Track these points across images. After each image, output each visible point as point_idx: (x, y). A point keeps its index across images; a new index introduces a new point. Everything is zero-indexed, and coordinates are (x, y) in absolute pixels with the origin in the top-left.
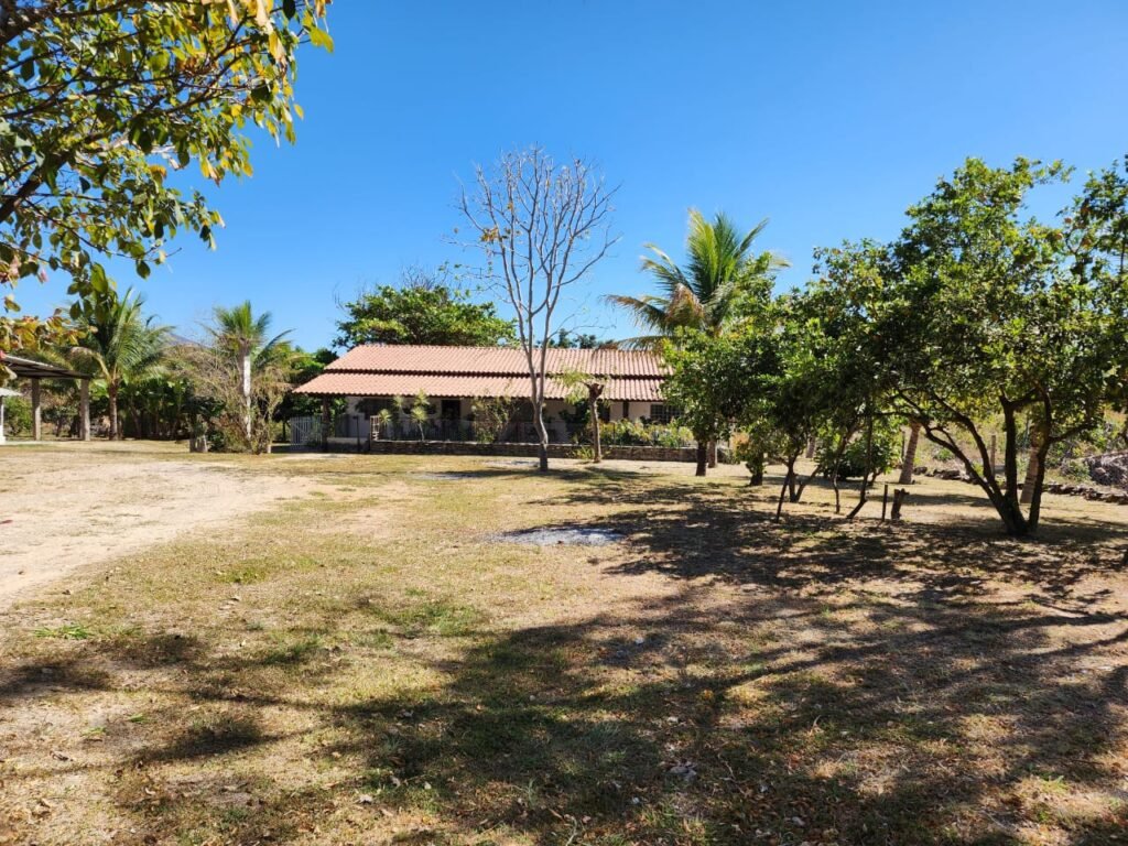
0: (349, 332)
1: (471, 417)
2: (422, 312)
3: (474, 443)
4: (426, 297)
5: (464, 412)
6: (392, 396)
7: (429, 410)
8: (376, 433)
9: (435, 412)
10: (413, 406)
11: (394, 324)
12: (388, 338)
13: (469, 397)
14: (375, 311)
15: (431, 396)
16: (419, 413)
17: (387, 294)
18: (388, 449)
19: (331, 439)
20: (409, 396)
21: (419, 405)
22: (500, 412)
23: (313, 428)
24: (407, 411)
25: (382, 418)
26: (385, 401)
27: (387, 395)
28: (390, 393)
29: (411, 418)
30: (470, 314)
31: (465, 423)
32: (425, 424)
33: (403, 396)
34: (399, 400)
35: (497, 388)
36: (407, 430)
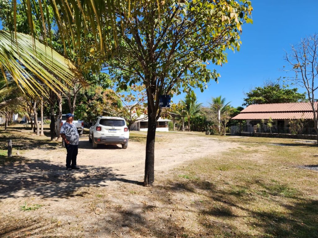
0: (247, 101)
1: (289, 126)
2: (270, 93)
3: (290, 134)
4: (273, 89)
5: (285, 124)
6: (261, 119)
7: (273, 124)
8: (255, 131)
9: (275, 124)
10: (267, 122)
11: (261, 98)
12: (259, 102)
13: (288, 119)
14: (255, 94)
15: (274, 119)
16: (270, 125)
17: (259, 89)
18: (260, 136)
19: (242, 132)
20: (266, 119)
21: (270, 122)
22: (300, 124)
23: (237, 129)
24: (266, 124)
25: (257, 126)
26: (259, 121)
27: (259, 119)
28: (260, 119)
29: (267, 126)
30: (288, 92)
31: (286, 128)
32: (272, 128)
33: (264, 119)
34: (263, 121)
35: (298, 116)
36: (265, 130)
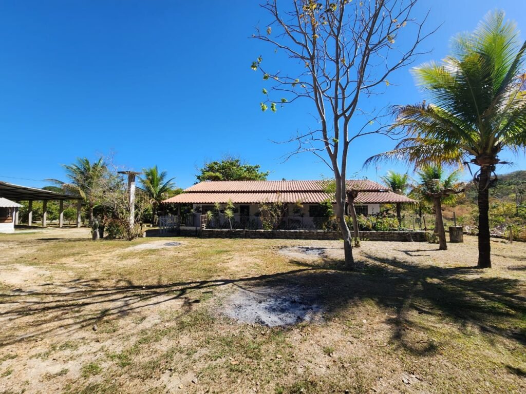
1: (258, 214)
2: (230, 169)
3: (262, 230)
4: (232, 164)
5: (252, 211)
6: (215, 203)
7: (234, 211)
8: (204, 225)
9: (237, 212)
10: (225, 209)
11: (218, 174)
12: (216, 179)
13: (256, 203)
14: (211, 169)
15: (235, 203)
16: (229, 213)
17: (216, 164)
18: (211, 235)
19: (183, 227)
20: (223, 203)
21: (229, 208)
22: (275, 211)
24: (222, 211)
25: (208, 216)
26: (208, 207)
27: (211, 203)
28: (213, 202)
29: (224, 216)
30: (249, 170)
31: (252, 217)
32: (232, 218)
33: (220, 203)
34: (218, 205)
35: (273, 198)
36: (222, 222)
